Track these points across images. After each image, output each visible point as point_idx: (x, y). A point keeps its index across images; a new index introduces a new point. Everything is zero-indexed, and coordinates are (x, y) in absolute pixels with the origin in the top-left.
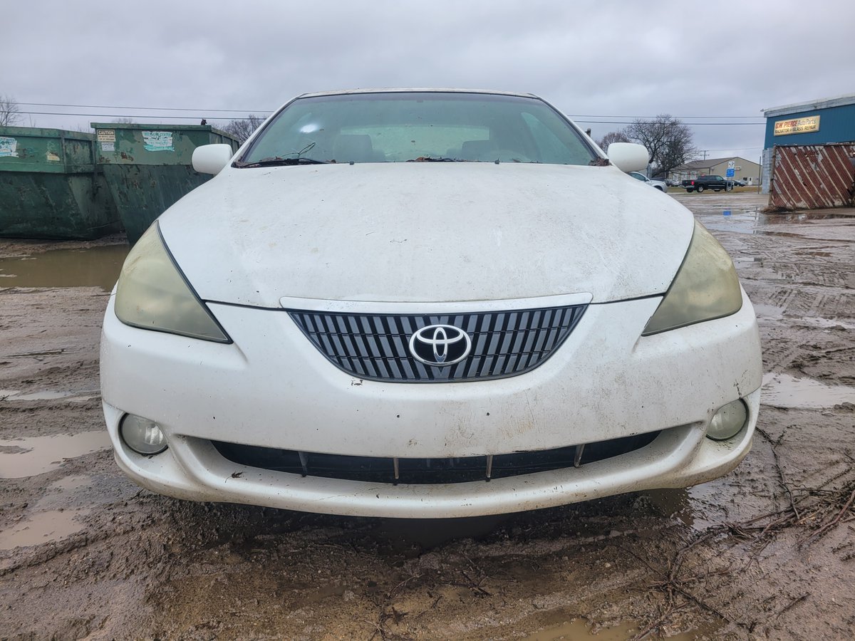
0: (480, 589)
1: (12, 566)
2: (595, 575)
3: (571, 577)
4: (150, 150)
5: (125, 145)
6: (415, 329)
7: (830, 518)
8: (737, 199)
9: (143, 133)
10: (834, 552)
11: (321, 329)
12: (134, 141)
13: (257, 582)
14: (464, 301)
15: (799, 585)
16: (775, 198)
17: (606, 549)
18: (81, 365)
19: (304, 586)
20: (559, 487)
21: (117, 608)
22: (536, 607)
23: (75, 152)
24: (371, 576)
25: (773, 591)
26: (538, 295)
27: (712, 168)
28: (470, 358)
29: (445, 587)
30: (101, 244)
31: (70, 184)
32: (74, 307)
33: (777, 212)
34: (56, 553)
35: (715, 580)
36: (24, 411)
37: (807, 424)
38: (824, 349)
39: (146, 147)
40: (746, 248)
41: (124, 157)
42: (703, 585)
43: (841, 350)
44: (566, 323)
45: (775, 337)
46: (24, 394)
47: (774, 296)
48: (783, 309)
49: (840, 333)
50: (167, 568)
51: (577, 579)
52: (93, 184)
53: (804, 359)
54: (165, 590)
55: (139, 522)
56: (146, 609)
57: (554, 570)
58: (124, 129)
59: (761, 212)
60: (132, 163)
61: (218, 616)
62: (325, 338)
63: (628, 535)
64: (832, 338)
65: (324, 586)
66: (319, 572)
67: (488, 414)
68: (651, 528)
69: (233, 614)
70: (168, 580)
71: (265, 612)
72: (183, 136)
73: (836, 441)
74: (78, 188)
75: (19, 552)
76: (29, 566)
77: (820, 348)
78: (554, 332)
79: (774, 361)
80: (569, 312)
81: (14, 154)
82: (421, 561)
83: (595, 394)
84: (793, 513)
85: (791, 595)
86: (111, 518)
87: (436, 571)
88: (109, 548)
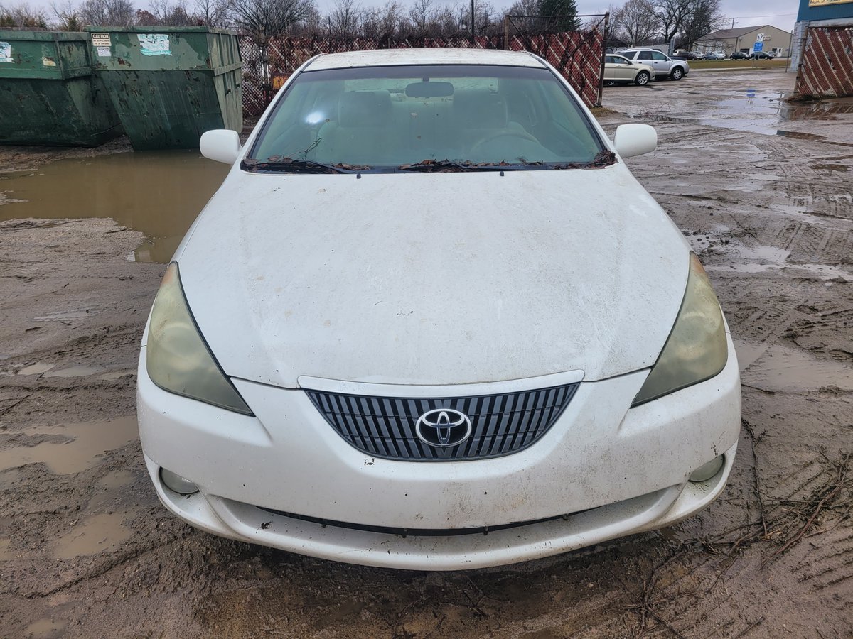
0: (478, 610)
1: (76, 578)
2: (581, 595)
3: (557, 597)
4: (147, 54)
5: (121, 49)
6: (421, 412)
7: (795, 532)
8: (762, 81)
9: (139, 36)
10: (793, 571)
11: (336, 409)
12: (130, 45)
13: (286, 598)
14: (465, 384)
15: (756, 609)
16: (801, 85)
17: (590, 566)
18: (108, 332)
19: (327, 602)
20: (548, 542)
21: (170, 623)
22: (526, 628)
23: (70, 54)
24: (384, 593)
25: (733, 613)
26: (534, 375)
27: (740, 38)
28: (471, 439)
29: (448, 606)
30: (106, 152)
31: (69, 91)
32: (91, 248)
33: (801, 102)
34: (112, 565)
35: (683, 601)
36: (62, 390)
37: (791, 413)
38: (821, 311)
39: (143, 52)
40: (761, 158)
41: (121, 62)
42: (673, 606)
43: (837, 313)
44: (559, 402)
45: (775, 294)
46: (59, 369)
47: (782, 234)
48: (788, 253)
49: (840, 287)
50: (209, 584)
51: (563, 600)
52: (91, 87)
53: (799, 326)
54: (208, 605)
55: (180, 530)
56: (194, 625)
57: (543, 589)
58: (118, 32)
59: (786, 101)
60: (129, 69)
61: (255, 634)
62: (339, 417)
63: (611, 550)
64: (831, 295)
65: (344, 602)
66: (339, 587)
67: (486, 493)
68: (632, 542)
69: (268, 632)
70: (210, 595)
71: (295, 631)
72: (180, 39)
73: (814, 435)
74: (77, 92)
75: (80, 562)
76: (90, 577)
77: (817, 310)
78: (547, 411)
79: (769, 329)
80: (562, 391)
81: (10, 60)
82: (427, 579)
83: (582, 470)
84: (762, 527)
85: (748, 620)
86: (155, 525)
87: (440, 588)
88: (157, 559)
